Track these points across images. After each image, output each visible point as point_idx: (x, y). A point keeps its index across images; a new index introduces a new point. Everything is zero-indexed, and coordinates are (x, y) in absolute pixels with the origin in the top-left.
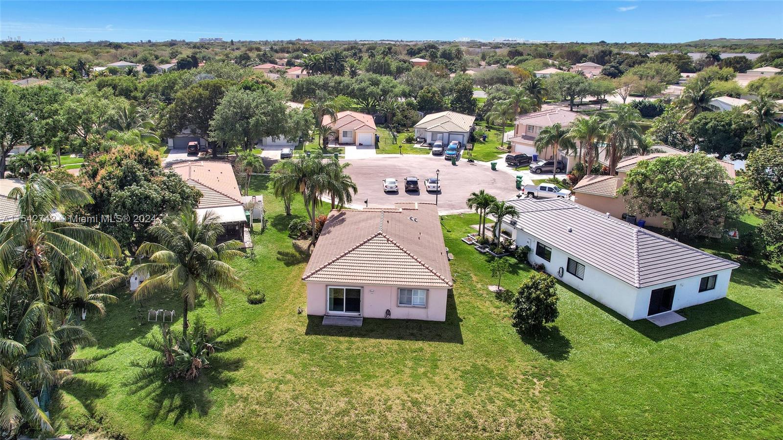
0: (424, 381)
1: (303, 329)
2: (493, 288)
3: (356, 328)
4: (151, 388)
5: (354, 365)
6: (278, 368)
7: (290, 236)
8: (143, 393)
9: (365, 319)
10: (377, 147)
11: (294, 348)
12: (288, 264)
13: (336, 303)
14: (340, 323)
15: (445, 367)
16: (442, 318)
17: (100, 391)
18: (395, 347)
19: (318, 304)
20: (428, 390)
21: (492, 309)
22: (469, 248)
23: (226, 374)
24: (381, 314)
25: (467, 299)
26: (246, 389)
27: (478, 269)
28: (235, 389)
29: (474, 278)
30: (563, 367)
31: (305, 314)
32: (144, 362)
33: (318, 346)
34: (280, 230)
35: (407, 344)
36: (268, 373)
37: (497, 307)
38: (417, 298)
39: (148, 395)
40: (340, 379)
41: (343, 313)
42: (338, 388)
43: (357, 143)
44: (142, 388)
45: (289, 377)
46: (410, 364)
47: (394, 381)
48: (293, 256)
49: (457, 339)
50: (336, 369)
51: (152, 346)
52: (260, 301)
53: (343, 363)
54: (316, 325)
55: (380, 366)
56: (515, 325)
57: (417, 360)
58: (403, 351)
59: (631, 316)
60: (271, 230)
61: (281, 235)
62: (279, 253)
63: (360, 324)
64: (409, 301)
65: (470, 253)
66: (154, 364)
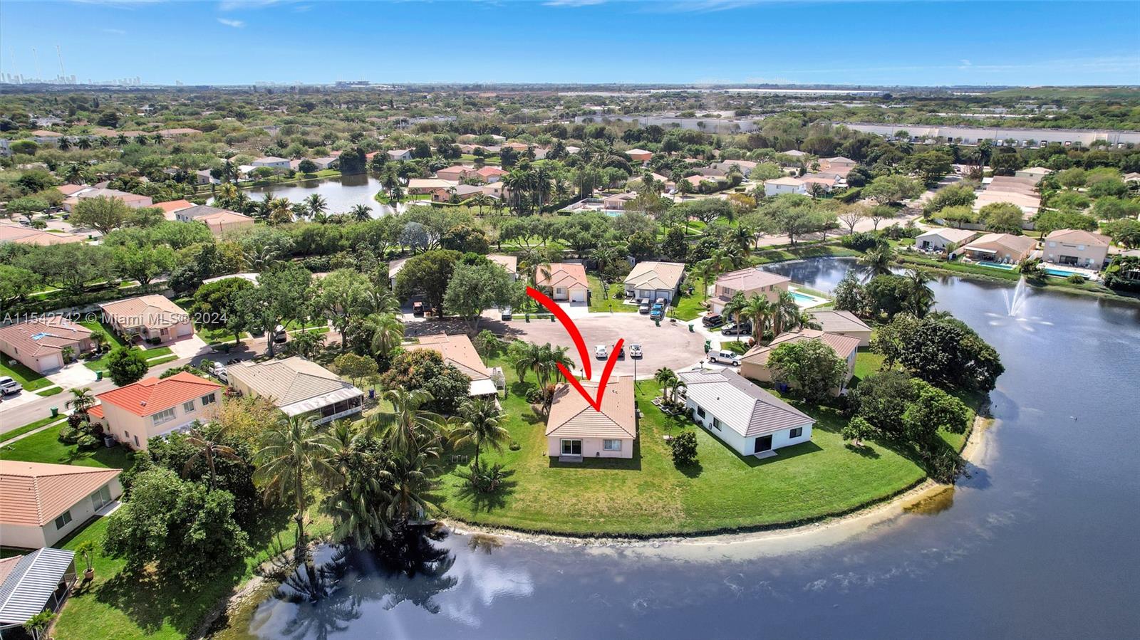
0: (617, 490)
1: (548, 465)
2: (666, 437)
3: (580, 463)
4: (469, 497)
5: (579, 482)
6: (537, 485)
7: (527, 401)
8: (466, 499)
9: (584, 458)
10: (589, 304)
11: (544, 474)
12: (531, 424)
13: (566, 448)
14: (569, 460)
15: (629, 483)
16: (630, 456)
17: (443, 499)
18: (602, 473)
19: (556, 450)
20: (620, 494)
21: (663, 450)
22: (656, 408)
23: (509, 489)
24: (594, 455)
25: (648, 444)
26: (522, 496)
27: (658, 423)
28: (516, 495)
29: (655, 431)
30: (694, 481)
31: (547, 455)
32: (460, 484)
33: (558, 474)
34: (519, 396)
35: (609, 472)
36: (532, 488)
37: (666, 449)
38: (615, 445)
39: (469, 500)
40: (572, 489)
41: (571, 455)
42: (571, 494)
43: (571, 300)
44: (464, 497)
45: (544, 489)
46: (610, 481)
47: (601, 490)
48: (532, 417)
49: (638, 468)
50: (569, 485)
51: (461, 476)
52: (518, 449)
53: (573, 481)
54: (555, 461)
55: (594, 483)
56: (673, 460)
57: (614, 480)
58: (606, 475)
59: (744, 453)
60: (513, 396)
61: (520, 400)
62: (523, 415)
63: (581, 461)
64: (611, 447)
65: (656, 412)
66: (467, 485)
